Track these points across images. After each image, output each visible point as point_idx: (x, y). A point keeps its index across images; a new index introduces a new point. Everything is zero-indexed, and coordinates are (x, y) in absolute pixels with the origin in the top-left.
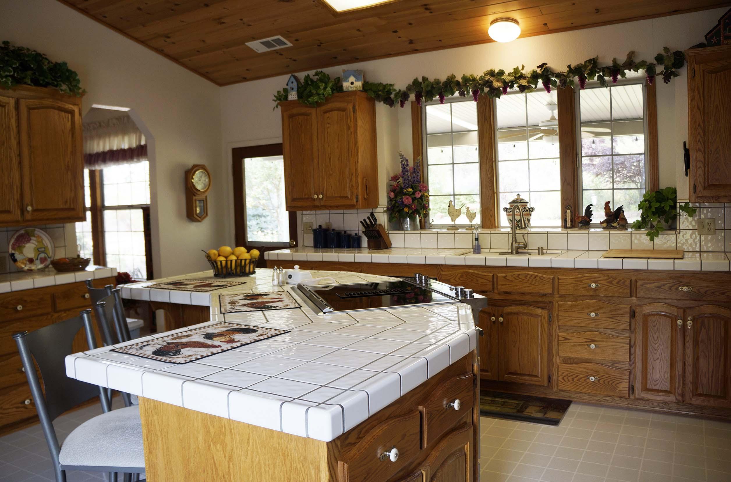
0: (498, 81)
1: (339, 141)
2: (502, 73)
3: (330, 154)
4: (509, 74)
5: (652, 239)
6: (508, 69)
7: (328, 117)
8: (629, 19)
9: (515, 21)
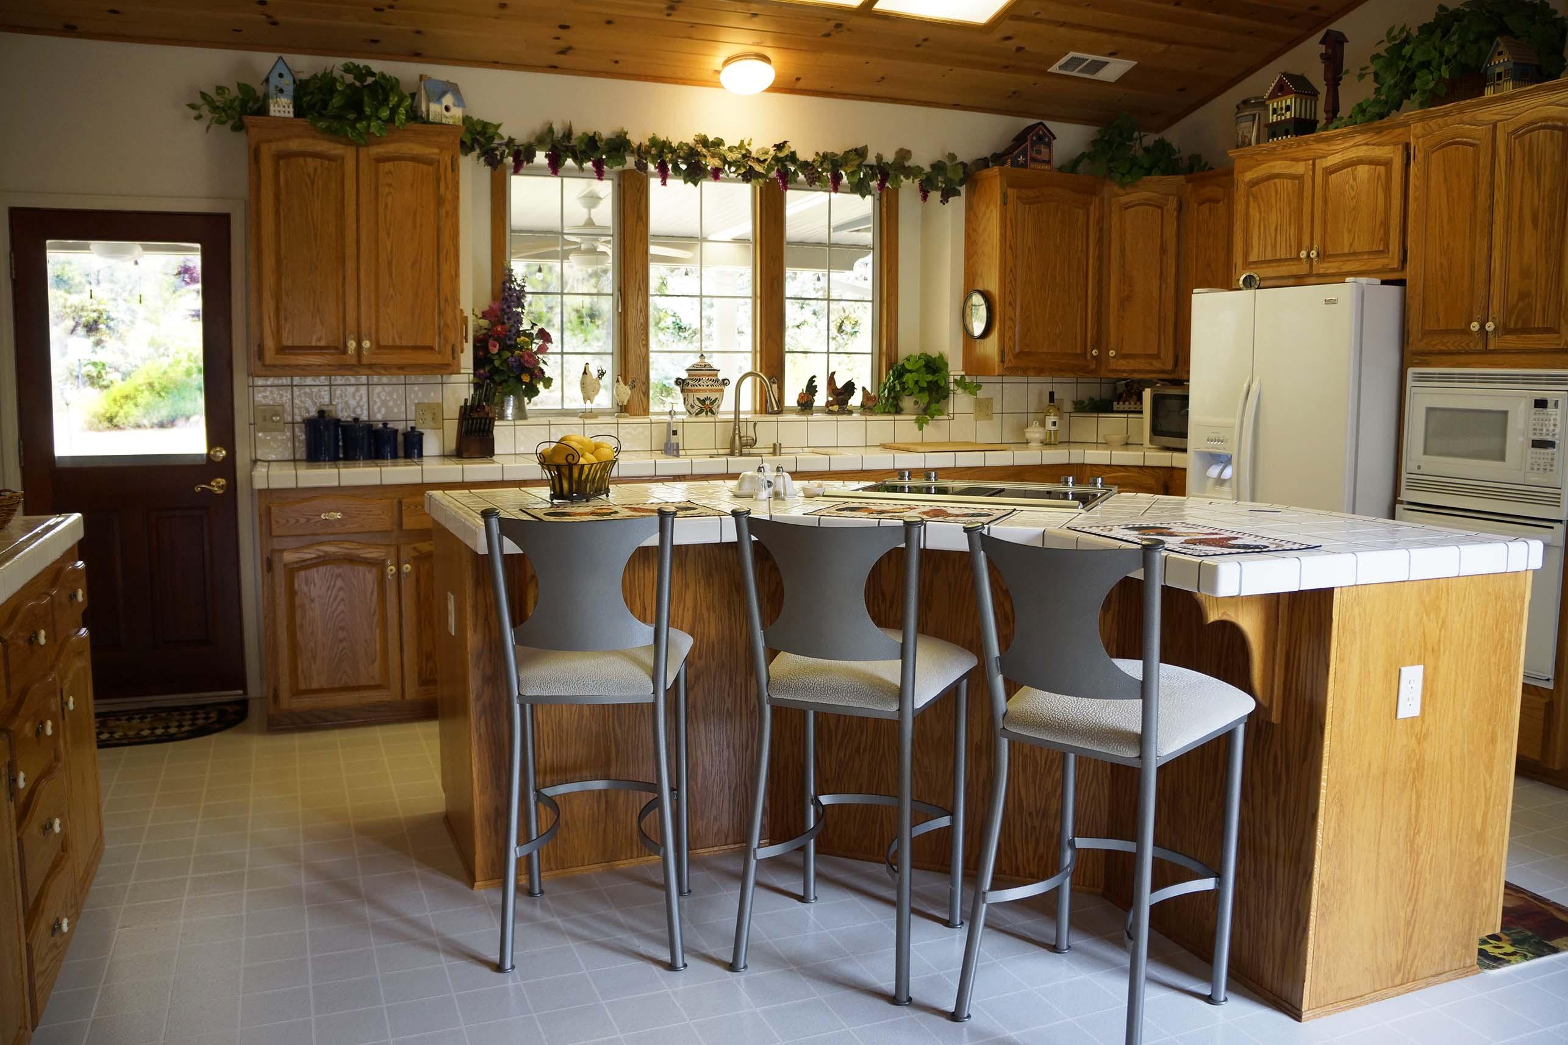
0: (713, 156)
1: (414, 227)
2: (719, 143)
3: (391, 251)
4: (730, 149)
5: (921, 428)
6: (731, 141)
7: (390, 172)
8: (882, 98)
9: (765, 59)
